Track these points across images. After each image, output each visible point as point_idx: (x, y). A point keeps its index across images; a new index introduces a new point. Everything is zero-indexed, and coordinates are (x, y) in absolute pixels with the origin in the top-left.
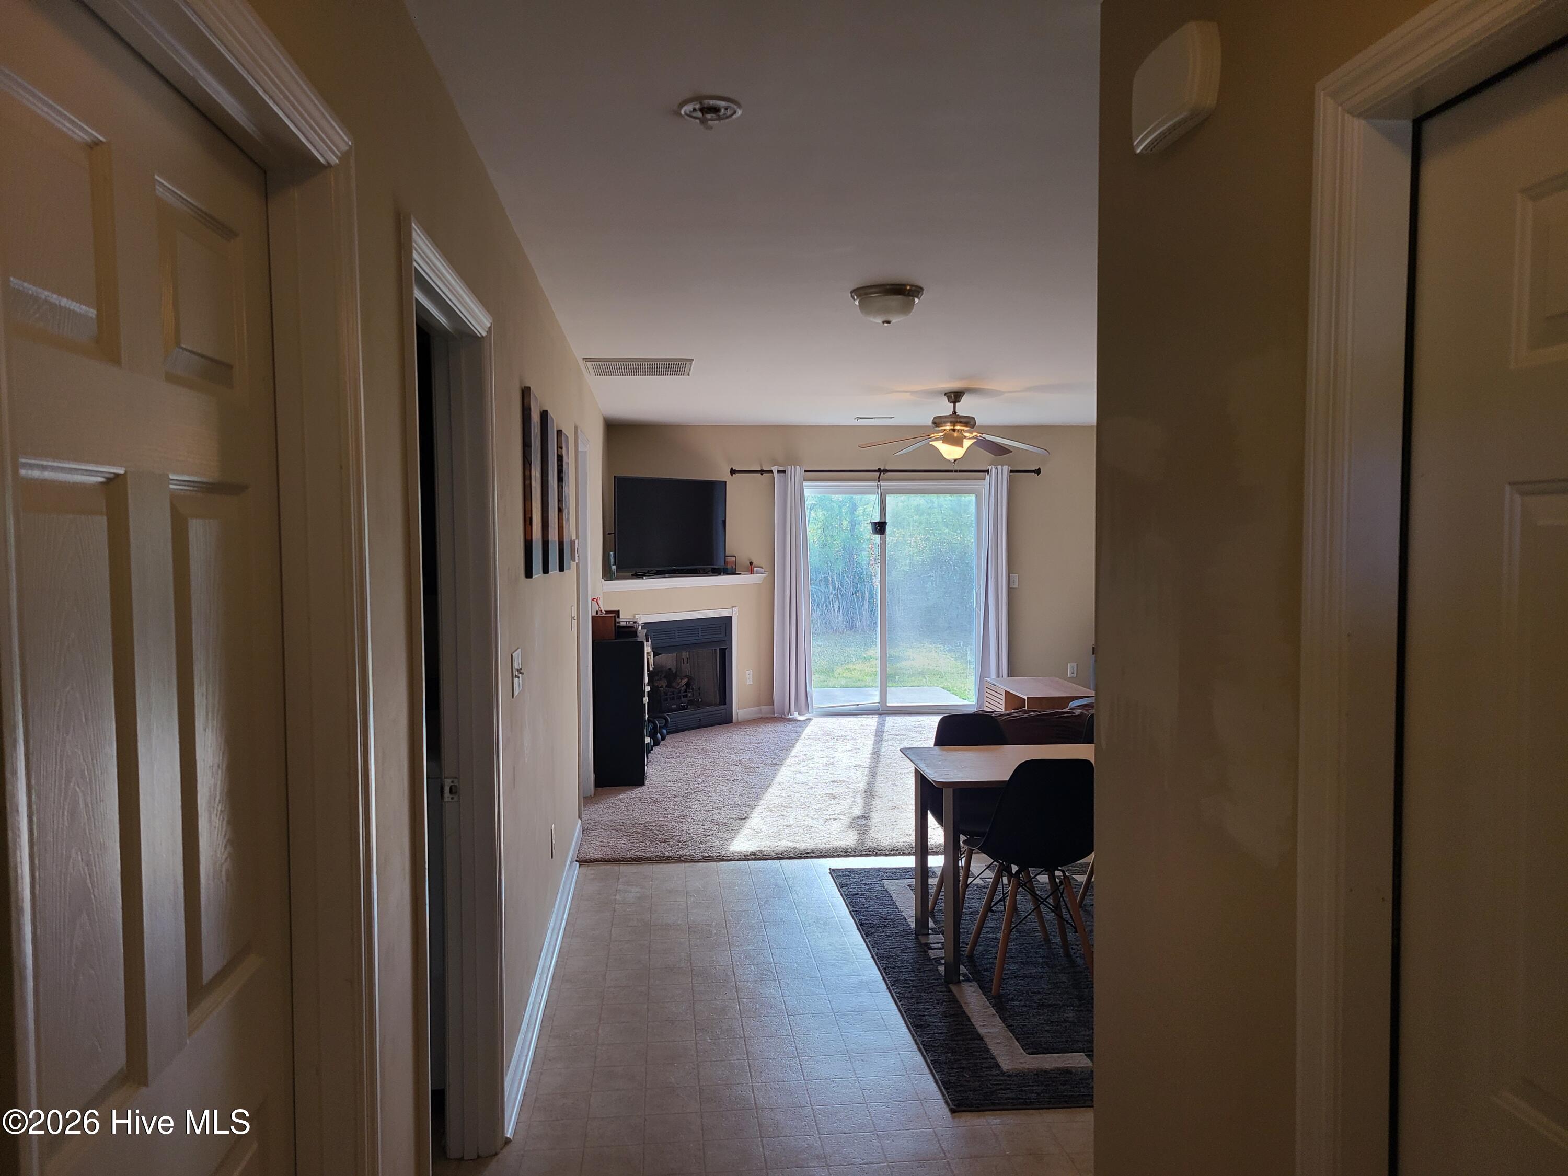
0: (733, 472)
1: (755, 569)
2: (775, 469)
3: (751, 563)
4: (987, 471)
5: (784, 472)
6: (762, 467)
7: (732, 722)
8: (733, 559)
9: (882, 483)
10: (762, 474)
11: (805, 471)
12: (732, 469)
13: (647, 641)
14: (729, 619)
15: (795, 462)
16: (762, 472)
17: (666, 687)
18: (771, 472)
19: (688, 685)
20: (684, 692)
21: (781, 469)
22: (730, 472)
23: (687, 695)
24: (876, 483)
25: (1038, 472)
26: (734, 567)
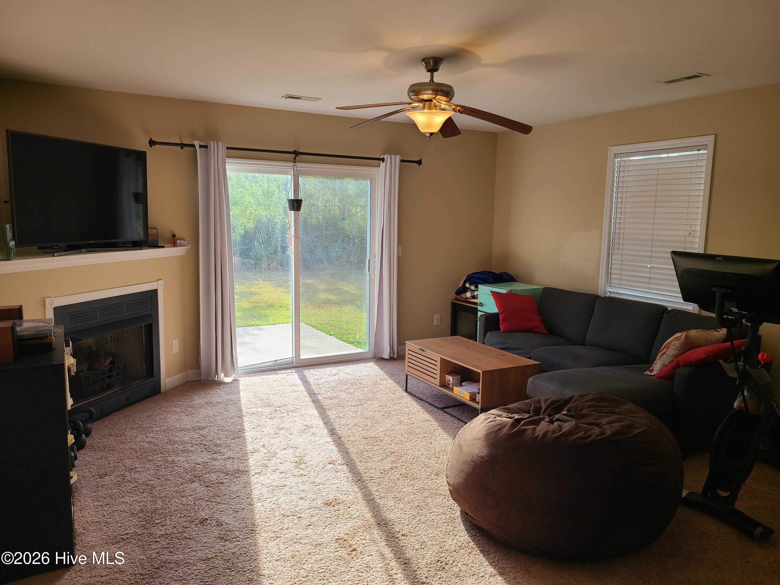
0: (152, 143)
1: (178, 241)
2: (197, 143)
3: (174, 236)
4: (383, 160)
5: (206, 147)
6: (181, 140)
7: (160, 393)
8: (155, 231)
9: (298, 164)
10: (182, 148)
11: (228, 148)
12: (151, 139)
13: (68, 345)
14: (154, 293)
15: (216, 138)
16: (182, 145)
17: (87, 370)
18: (193, 146)
19: (112, 363)
20: (108, 372)
21: (202, 144)
22: (150, 143)
23: (112, 375)
24: (291, 164)
25: (419, 162)
26: (156, 239)
